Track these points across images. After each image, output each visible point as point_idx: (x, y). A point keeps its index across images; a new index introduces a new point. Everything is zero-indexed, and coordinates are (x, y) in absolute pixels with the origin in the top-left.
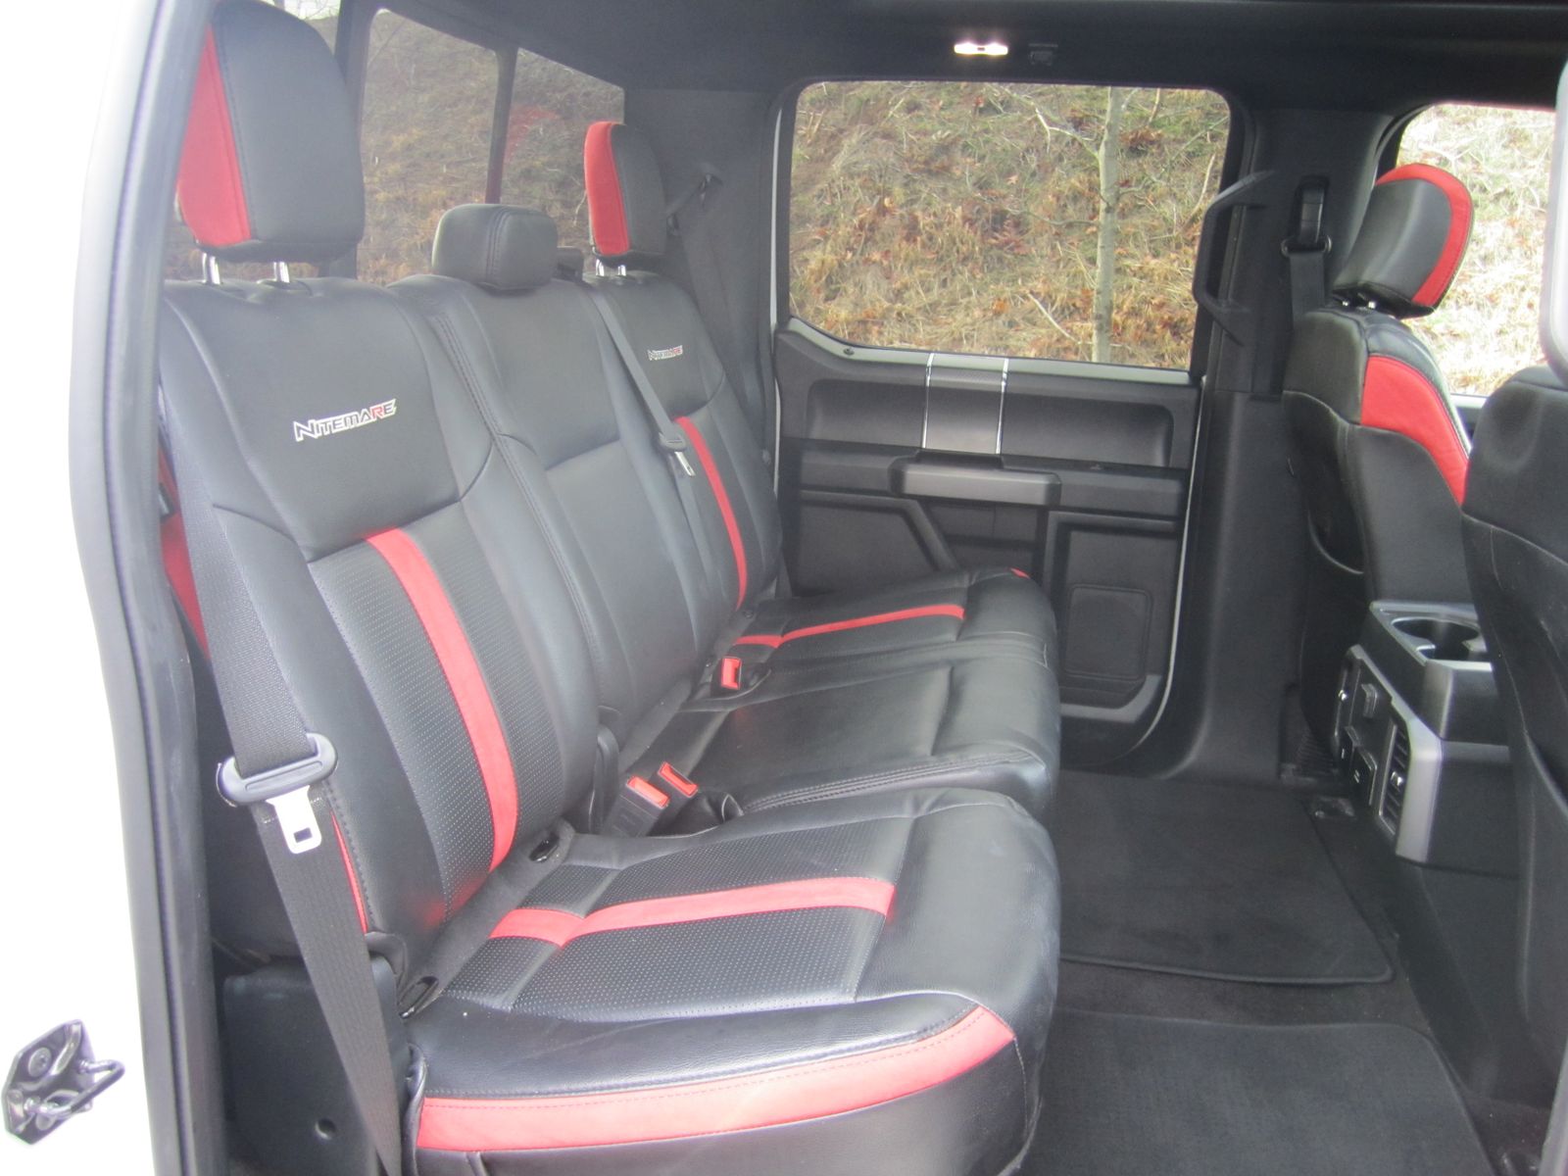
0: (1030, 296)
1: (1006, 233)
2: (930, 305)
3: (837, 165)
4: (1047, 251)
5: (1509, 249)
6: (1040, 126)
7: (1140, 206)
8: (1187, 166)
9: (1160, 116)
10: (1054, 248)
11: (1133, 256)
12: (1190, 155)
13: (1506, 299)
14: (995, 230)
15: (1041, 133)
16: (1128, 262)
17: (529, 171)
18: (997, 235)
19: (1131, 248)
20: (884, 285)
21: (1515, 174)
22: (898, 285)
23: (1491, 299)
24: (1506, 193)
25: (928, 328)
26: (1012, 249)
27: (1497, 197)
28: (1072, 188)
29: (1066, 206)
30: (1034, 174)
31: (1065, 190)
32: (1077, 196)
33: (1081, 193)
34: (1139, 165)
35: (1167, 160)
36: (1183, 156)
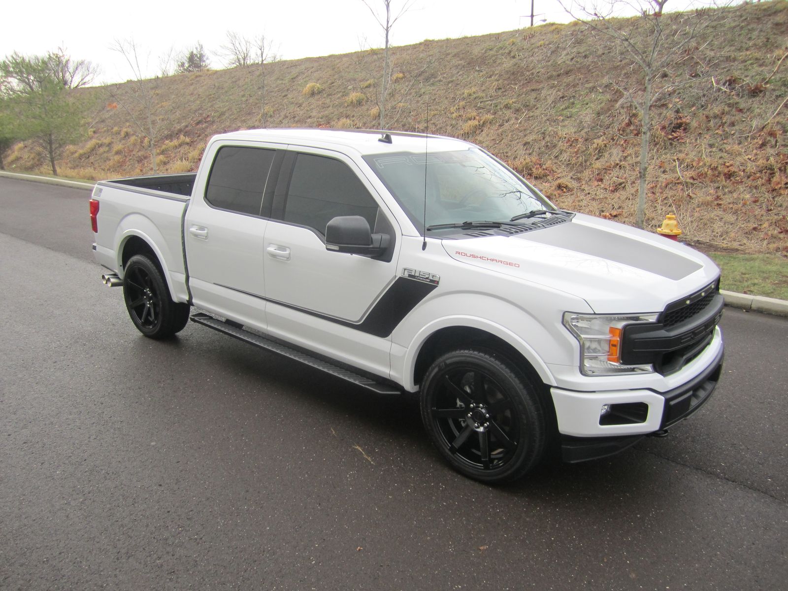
0: (676, 160)
1: (677, 133)
2: (635, 163)
3: (619, 103)
4: (693, 141)
7: (744, 121)
8: (773, 102)
9: (773, 78)
11: (729, 144)
12: (777, 97)
14: (673, 131)
15: (712, 87)
16: (725, 146)
17: (507, 105)
18: (673, 133)
19: (730, 140)
20: (621, 154)
22: (626, 155)
25: (630, 172)
26: (678, 140)
28: (715, 113)
29: (710, 121)
30: (702, 106)
31: (711, 114)
32: (715, 117)
33: (718, 115)
34: (752, 101)
35: (765, 99)
36: (774, 97)
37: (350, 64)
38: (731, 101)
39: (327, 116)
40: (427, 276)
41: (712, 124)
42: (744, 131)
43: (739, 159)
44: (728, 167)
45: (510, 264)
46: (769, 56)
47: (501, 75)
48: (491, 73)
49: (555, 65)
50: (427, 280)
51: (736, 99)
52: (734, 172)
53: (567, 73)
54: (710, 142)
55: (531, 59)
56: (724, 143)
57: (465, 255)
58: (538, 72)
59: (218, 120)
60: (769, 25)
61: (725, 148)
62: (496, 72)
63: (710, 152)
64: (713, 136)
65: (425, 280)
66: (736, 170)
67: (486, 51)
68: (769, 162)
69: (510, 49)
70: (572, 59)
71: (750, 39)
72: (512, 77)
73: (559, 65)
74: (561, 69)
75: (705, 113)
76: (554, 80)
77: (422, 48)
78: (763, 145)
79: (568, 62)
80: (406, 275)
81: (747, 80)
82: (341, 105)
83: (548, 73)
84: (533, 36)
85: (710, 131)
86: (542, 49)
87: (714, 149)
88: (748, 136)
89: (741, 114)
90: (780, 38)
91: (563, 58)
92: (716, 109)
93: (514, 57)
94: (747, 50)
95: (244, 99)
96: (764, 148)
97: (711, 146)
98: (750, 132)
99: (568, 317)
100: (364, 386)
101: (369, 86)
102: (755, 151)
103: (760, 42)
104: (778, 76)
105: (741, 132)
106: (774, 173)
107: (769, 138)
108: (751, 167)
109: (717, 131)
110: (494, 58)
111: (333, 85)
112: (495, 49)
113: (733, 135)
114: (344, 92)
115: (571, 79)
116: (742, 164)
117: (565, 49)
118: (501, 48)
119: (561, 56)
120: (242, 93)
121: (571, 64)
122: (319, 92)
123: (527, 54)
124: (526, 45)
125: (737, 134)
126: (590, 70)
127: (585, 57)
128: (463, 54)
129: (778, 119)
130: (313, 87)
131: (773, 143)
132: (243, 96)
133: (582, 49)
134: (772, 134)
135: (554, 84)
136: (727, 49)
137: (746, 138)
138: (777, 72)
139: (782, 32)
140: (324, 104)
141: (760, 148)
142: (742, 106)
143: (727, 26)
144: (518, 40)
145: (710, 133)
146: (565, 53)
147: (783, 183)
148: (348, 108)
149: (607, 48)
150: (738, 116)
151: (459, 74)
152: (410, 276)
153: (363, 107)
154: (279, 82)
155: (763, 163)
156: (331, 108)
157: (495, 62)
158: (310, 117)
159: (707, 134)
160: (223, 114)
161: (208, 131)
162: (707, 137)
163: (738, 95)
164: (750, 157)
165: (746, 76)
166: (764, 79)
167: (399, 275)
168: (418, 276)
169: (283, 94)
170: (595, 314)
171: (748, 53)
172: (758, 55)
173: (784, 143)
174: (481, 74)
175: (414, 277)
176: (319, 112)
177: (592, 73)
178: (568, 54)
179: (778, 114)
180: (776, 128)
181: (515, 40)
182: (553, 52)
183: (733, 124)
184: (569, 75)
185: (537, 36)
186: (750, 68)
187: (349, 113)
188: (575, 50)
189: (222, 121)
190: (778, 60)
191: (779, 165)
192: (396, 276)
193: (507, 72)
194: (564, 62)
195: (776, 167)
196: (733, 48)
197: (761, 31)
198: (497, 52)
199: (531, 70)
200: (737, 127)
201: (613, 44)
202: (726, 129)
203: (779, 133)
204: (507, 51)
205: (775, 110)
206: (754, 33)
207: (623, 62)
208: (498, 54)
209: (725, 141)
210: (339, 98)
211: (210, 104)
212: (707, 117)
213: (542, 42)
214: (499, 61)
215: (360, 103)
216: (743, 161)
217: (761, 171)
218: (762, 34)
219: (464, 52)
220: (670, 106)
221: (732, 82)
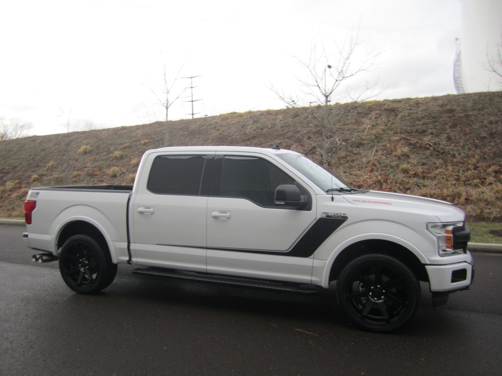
4: (335, 170)
5: (442, 165)
6: (337, 142)
7: (358, 159)
8: (369, 149)
9: (366, 138)
10: (336, 170)
11: (354, 171)
12: (371, 147)
13: (438, 177)
15: (337, 143)
16: (352, 172)
19: (354, 169)
21: (448, 148)
23: (435, 177)
24: (444, 152)
27: (443, 153)
28: (342, 156)
29: (340, 160)
30: (334, 153)
31: (340, 156)
32: (343, 158)
33: (344, 157)
34: (359, 149)
35: (365, 148)
36: (369, 147)
37: (109, 135)
38: (349, 150)
39: (98, 166)
40: (340, 215)
41: (342, 161)
42: (360, 164)
43: (361, 178)
44: (357, 182)
45: (386, 203)
46: (360, 127)
47: (213, 140)
48: (207, 139)
49: (245, 134)
50: (340, 217)
51: (350, 149)
52: (362, 185)
53: (254, 138)
54: (344, 171)
55: (229, 130)
56: (352, 171)
57: (359, 201)
58: (236, 138)
59: (12, 171)
60: (355, 113)
61: (352, 173)
62: (210, 138)
63: (346, 175)
64: (344, 167)
65: (338, 217)
66: (363, 184)
67: (200, 127)
68: (378, 178)
69: (215, 125)
70: (254, 130)
71: (348, 120)
72: (220, 141)
73: (247, 134)
74: (249, 136)
75: (337, 156)
76: (246, 142)
77: (157, 125)
78: (372, 171)
79: (252, 132)
80: (324, 216)
81: (354, 139)
82: (107, 160)
83: (242, 138)
84: (227, 119)
85: (342, 165)
86: (235, 126)
87: (347, 174)
88: (363, 167)
89: (356, 156)
90: (362, 119)
91: (248, 130)
92: (343, 154)
93: (218, 130)
94: (348, 125)
95: (31, 157)
96: (372, 172)
97: (345, 172)
98: (363, 165)
99: (430, 225)
100: (293, 290)
101: (125, 148)
102: (369, 174)
103: (353, 121)
104: (368, 137)
105: (359, 165)
106: (382, 184)
107: (373, 167)
108: (370, 182)
109: (346, 165)
110: (206, 130)
111: (98, 147)
112: (205, 126)
113: (355, 166)
114: (109, 151)
115: (257, 141)
116: (364, 181)
117: (248, 125)
118: (209, 125)
119: (247, 129)
120: (29, 154)
121: (254, 133)
122: (90, 152)
123: (226, 128)
124: (224, 123)
125: (357, 165)
126: (266, 136)
127: (262, 129)
128: (185, 128)
129: (375, 158)
130: (86, 149)
131: (376, 169)
132: (30, 155)
133: (259, 125)
134: (374, 165)
135: (247, 144)
136: (338, 124)
137: (362, 168)
138: (367, 135)
139: (363, 117)
140: (95, 159)
141: (370, 172)
142: (355, 152)
143: (334, 113)
144: (219, 121)
145: (342, 166)
146: (249, 127)
147: (388, 188)
148: (114, 161)
149: (273, 125)
150: (354, 157)
151: (185, 140)
152: (327, 216)
153: (124, 160)
154: (57, 146)
155: (375, 179)
156: (100, 161)
157: (207, 132)
158: (86, 167)
159: (341, 166)
160: (15, 167)
161: (5, 179)
162: (341, 168)
163: (351, 147)
164: (367, 177)
165: (352, 137)
166: (362, 139)
167: (319, 217)
168: (333, 216)
169: (62, 154)
170: (442, 222)
171: (349, 126)
172: (355, 127)
173: (381, 169)
174: (201, 139)
175: (330, 216)
176: (92, 164)
177: (268, 137)
178: (251, 128)
179: (375, 155)
180: (375, 162)
181: (217, 121)
182: (242, 127)
183: (353, 161)
184: (255, 139)
185: (229, 119)
186: (353, 133)
187: (114, 163)
188: (254, 126)
189: (15, 172)
190: (366, 129)
191: (383, 180)
192: (316, 218)
193: (217, 138)
194: (250, 132)
195: (382, 180)
196: (341, 124)
197: (352, 116)
198: (207, 127)
199: (232, 136)
200: (356, 162)
201: (276, 122)
202: (350, 164)
203: (377, 164)
204: (213, 126)
205: (372, 153)
206: (349, 117)
207: (284, 132)
208: (208, 128)
209: (351, 170)
210: (105, 155)
211: (3, 161)
212: (339, 158)
213: (234, 122)
214: (210, 132)
215: (121, 158)
216: (364, 179)
217: (375, 184)
218: (353, 117)
219: (186, 127)
220: (317, 153)
221: (346, 141)
